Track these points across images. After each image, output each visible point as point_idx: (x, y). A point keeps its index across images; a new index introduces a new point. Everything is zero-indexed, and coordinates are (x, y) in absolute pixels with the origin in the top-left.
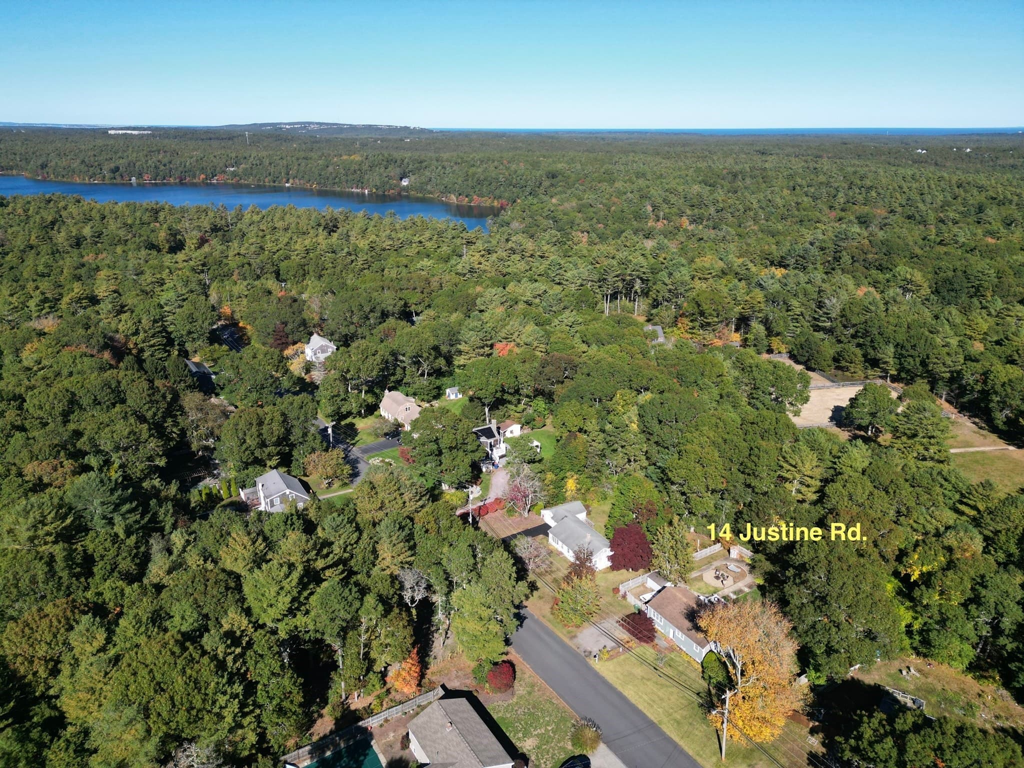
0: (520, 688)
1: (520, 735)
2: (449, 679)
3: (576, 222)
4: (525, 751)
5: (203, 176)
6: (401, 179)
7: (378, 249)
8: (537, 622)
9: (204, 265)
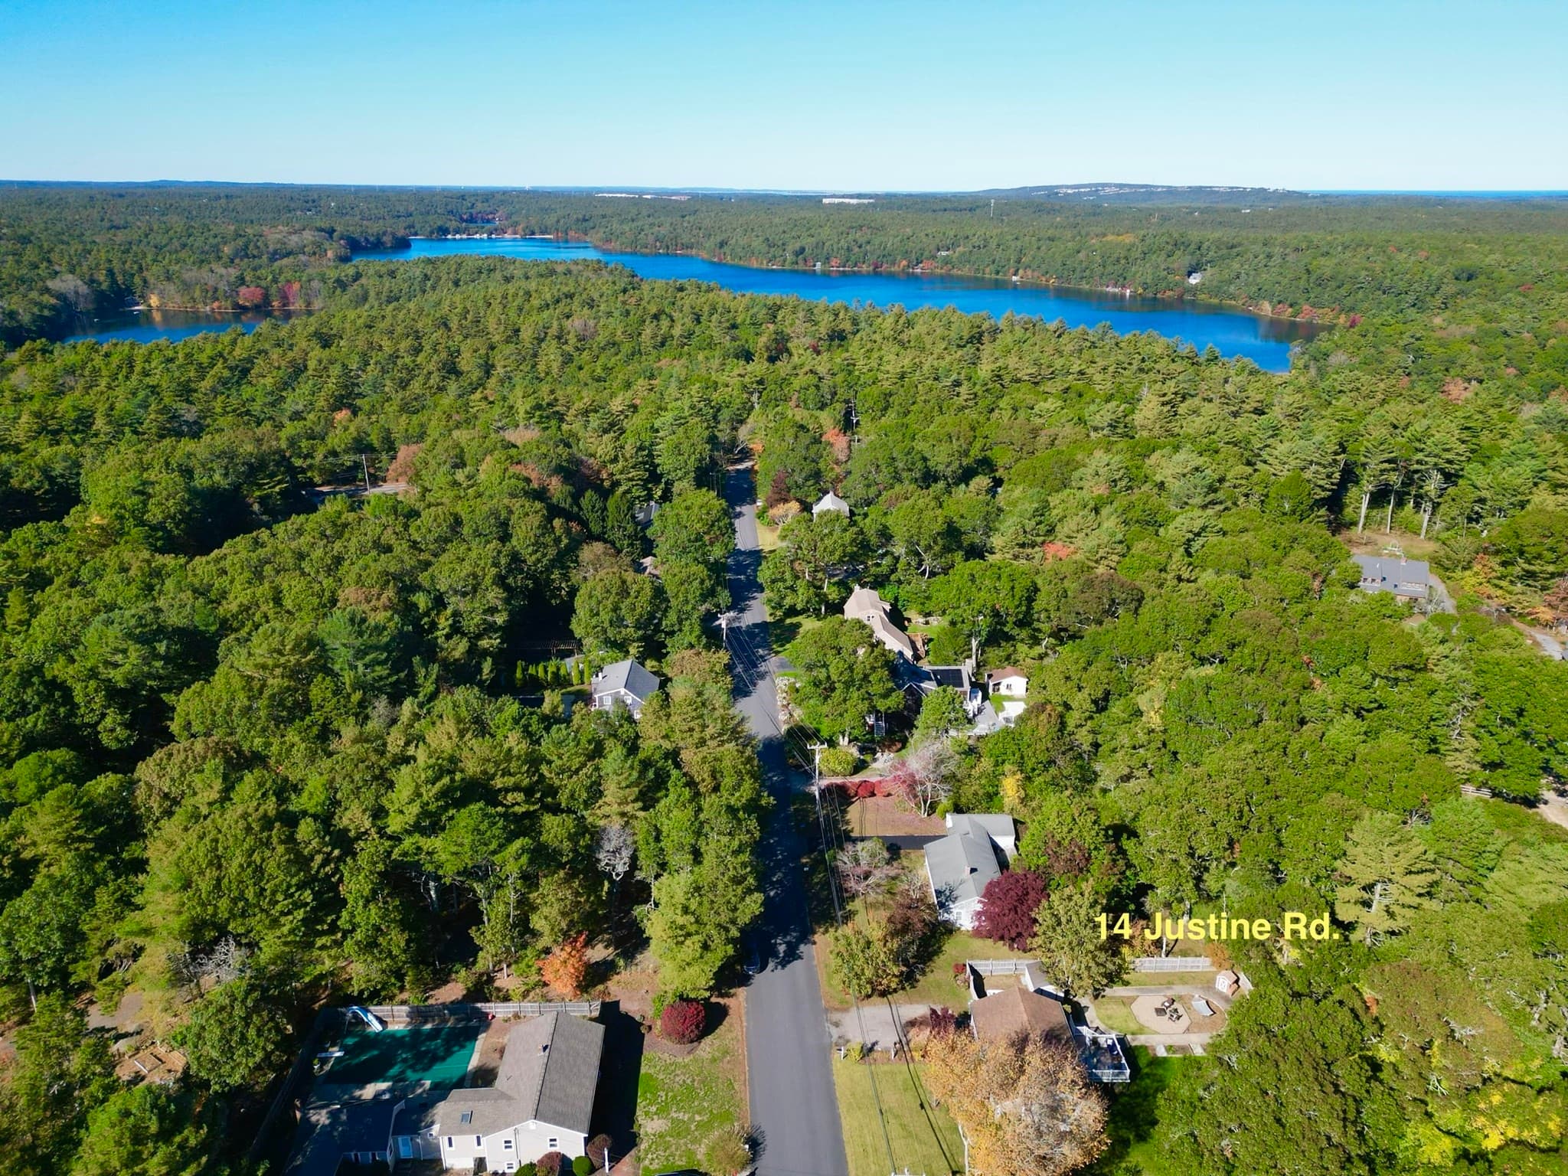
0: (708, 1046)
1: (654, 1109)
2: (630, 999)
3: (1460, 362)
4: (642, 1132)
5: (904, 263)
6: (1189, 274)
7: (1007, 379)
8: (811, 970)
9: (760, 382)
